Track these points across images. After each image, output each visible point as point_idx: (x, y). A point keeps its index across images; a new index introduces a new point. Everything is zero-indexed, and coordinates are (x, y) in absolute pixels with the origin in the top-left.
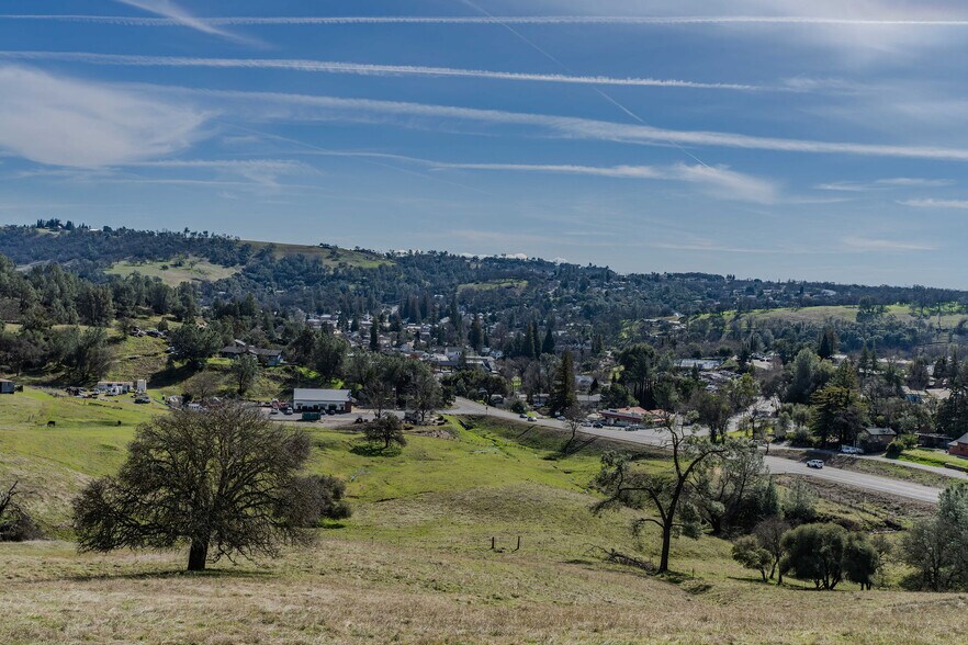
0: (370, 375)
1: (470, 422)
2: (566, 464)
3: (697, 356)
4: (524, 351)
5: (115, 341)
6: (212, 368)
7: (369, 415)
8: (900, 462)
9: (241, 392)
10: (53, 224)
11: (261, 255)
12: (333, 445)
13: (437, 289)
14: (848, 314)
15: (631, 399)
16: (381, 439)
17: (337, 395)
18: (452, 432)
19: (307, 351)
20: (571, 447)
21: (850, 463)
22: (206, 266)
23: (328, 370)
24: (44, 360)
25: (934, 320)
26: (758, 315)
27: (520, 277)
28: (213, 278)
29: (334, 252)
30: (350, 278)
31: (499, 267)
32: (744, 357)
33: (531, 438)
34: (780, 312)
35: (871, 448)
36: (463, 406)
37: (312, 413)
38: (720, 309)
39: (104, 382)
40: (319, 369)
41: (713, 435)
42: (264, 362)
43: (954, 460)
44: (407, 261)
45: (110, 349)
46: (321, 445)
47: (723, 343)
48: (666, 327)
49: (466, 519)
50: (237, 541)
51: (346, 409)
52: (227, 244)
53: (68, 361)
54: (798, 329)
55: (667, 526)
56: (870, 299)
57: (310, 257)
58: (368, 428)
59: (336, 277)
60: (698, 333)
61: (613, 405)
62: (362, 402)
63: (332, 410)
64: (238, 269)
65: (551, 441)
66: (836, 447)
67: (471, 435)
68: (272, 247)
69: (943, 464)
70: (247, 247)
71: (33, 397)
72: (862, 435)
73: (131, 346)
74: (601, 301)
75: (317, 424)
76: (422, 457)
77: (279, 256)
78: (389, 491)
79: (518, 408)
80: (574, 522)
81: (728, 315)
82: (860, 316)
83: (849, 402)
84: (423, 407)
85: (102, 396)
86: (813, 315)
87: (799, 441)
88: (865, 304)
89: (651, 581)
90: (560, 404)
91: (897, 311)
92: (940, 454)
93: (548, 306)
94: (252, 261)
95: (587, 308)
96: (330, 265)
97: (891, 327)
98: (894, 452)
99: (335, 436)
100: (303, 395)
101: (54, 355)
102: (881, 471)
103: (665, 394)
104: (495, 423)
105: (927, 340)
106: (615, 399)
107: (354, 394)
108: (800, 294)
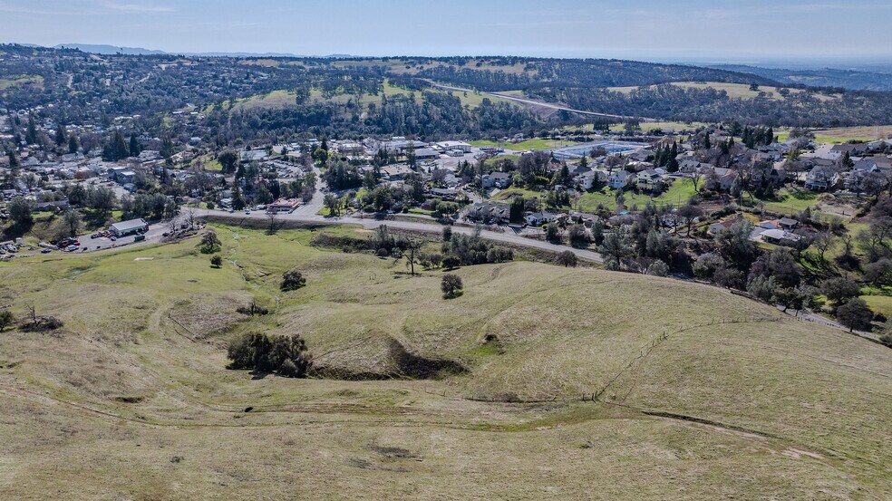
6: (39, 220)
8: (410, 215)
9: (72, 231)
17: (139, 222)
25: (335, 99)
26: (243, 104)
32: (284, 151)
34: (255, 100)
35: (397, 210)
38: (220, 101)
43: (424, 211)
51: (146, 229)
65: (258, 224)
66: (385, 212)
82: (299, 101)
86: (275, 102)
87: (369, 210)
90: (239, 202)
91: (316, 94)
92: (417, 209)
97: (316, 106)
98: (406, 211)
105: (336, 112)
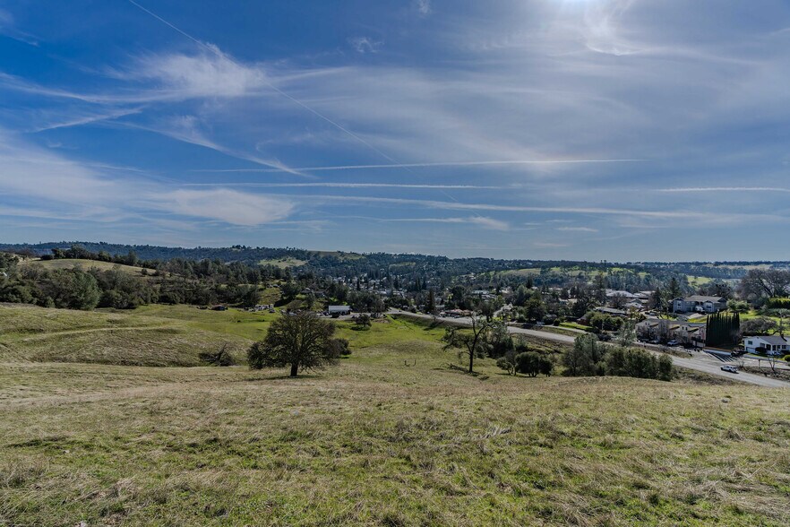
0: (357, 300)
1: (396, 317)
2: (434, 331)
3: (481, 289)
4: (414, 289)
5: (261, 290)
6: (298, 299)
7: (357, 315)
8: (559, 327)
9: (309, 308)
10: (238, 247)
11: (315, 256)
12: (344, 327)
13: (382, 267)
14: (537, 271)
15: (456, 306)
16: (362, 324)
17: (345, 308)
18: (389, 321)
19: (333, 292)
20: (434, 325)
21: (540, 328)
22: (295, 261)
23: (341, 299)
24: (236, 297)
25: (569, 273)
26: (503, 273)
27: (412, 261)
28: (298, 265)
29: (342, 254)
30: (349, 263)
31: (404, 258)
32: (498, 289)
33: (418, 322)
34: (511, 272)
35: (548, 322)
36: (394, 311)
37: (335, 315)
38: (489, 271)
39: (258, 305)
40: (338, 298)
41: (488, 319)
42: (317, 296)
43: (579, 326)
44: (370, 257)
45: (260, 293)
46: (339, 327)
47: (490, 284)
48: (468, 278)
49: (395, 354)
50: (309, 364)
51: (348, 313)
52: (302, 252)
53: (244, 297)
54: (518, 278)
55: (472, 355)
56: (545, 266)
57: (334, 256)
58: (357, 320)
59: (343, 263)
60: (481, 280)
61: (450, 309)
62: (355, 310)
63: (343, 313)
64: (307, 261)
65: (426, 323)
66: (535, 322)
67: (396, 321)
68: (319, 252)
69: (575, 328)
70: (310, 253)
71: (232, 312)
72: (544, 317)
73: (267, 292)
74: (443, 269)
75: (338, 319)
76: (377, 330)
77: (322, 256)
78: (365, 344)
79: (413, 311)
80: (436, 354)
81: (492, 273)
82: (542, 272)
83: (539, 305)
84: (378, 311)
85: (257, 310)
86: (524, 272)
87: (520, 320)
88: (543, 268)
89: (466, 376)
90: (429, 309)
91: (556, 270)
92: (574, 324)
93: (424, 272)
94: (312, 258)
95: (438, 272)
96: (341, 259)
97: (553, 276)
98: (557, 324)
99: (344, 323)
100: (331, 308)
101: (239, 296)
102: (552, 331)
103: (469, 304)
104: (404, 317)
105: (567, 280)
106: (450, 306)
107: (351, 307)
108: (518, 265)
